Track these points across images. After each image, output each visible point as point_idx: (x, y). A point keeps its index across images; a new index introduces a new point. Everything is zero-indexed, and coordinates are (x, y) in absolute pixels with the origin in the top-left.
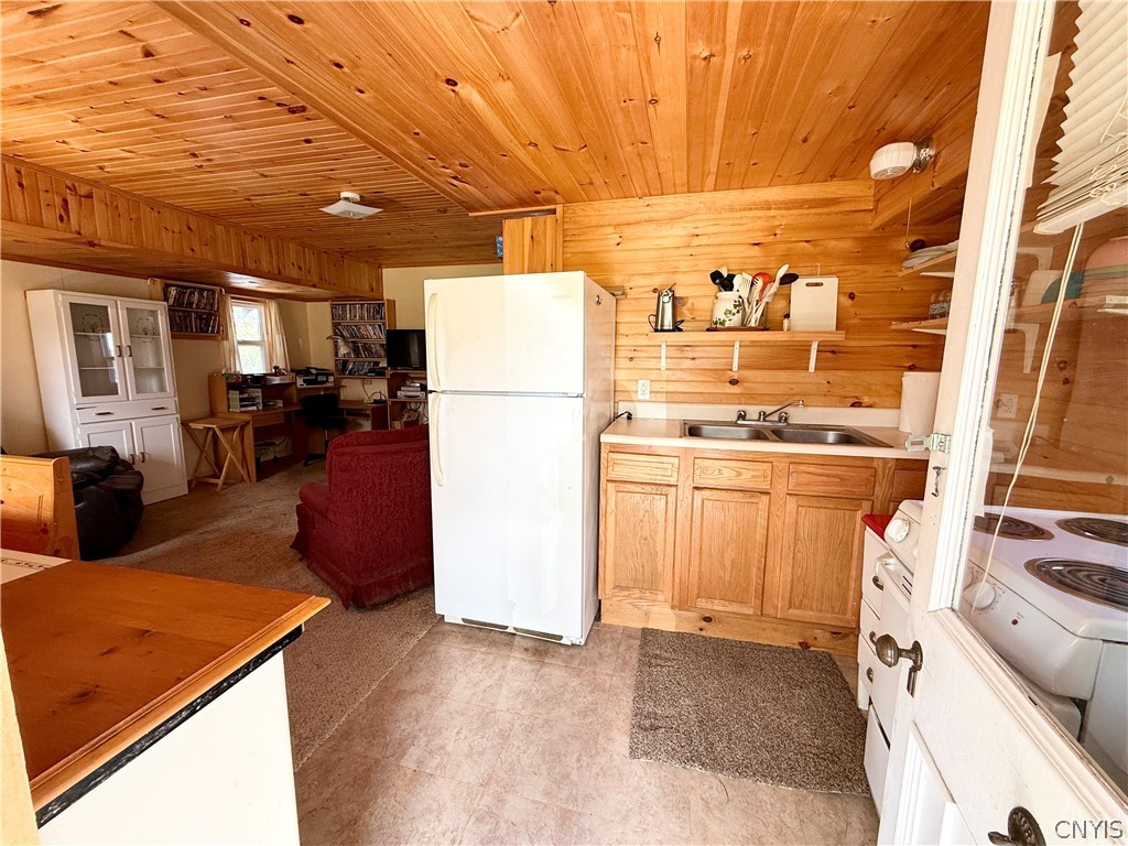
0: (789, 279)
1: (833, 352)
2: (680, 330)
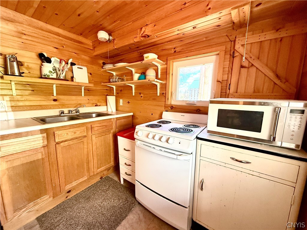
0: (73, 64)
1: (88, 90)
2: (22, 76)
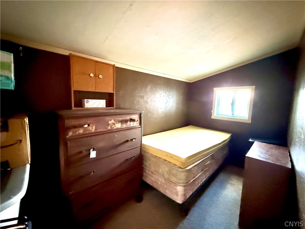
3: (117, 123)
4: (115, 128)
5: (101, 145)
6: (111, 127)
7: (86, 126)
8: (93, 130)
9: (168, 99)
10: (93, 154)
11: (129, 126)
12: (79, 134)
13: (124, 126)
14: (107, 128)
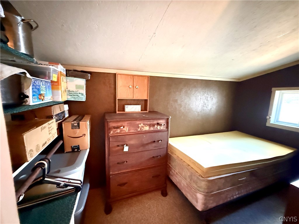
3: (145, 126)
4: (143, 130)
5: (132, 142)
6: (141, 129)
7: (122, 128)
8: (127, 131)
9: (206, 101)
10: (126, 149)
11: (156, 129)
12: (117, 133)
13: (152, 129)
14: (137, 130)
